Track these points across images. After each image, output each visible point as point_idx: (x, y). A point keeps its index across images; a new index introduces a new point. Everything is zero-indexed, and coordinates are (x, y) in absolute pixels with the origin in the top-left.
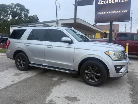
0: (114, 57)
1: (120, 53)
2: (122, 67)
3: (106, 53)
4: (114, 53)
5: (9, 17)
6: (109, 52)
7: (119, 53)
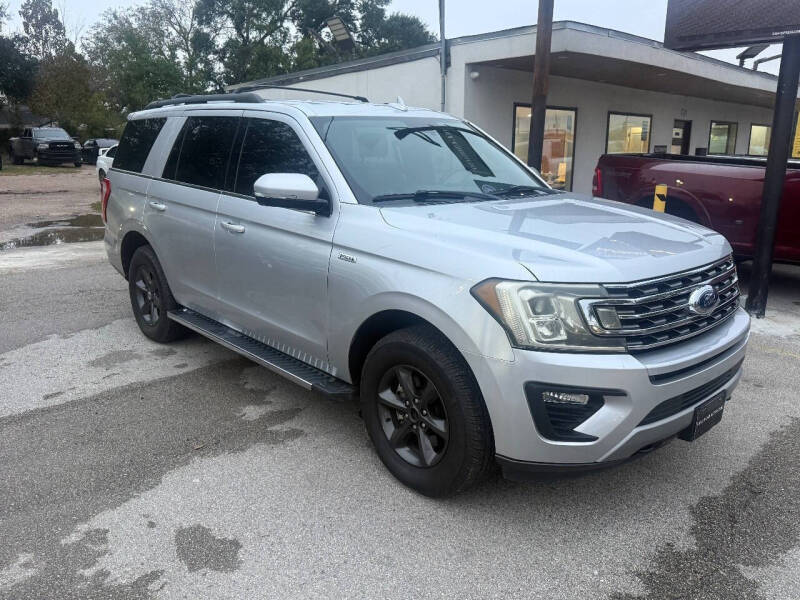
0: (532, 325)
1: (585, 304)
2: (597, 398)
3: (478, 291)
4: (530, 294)
5: (285, 34)
6: (501, 286)
7: (577, 303)
